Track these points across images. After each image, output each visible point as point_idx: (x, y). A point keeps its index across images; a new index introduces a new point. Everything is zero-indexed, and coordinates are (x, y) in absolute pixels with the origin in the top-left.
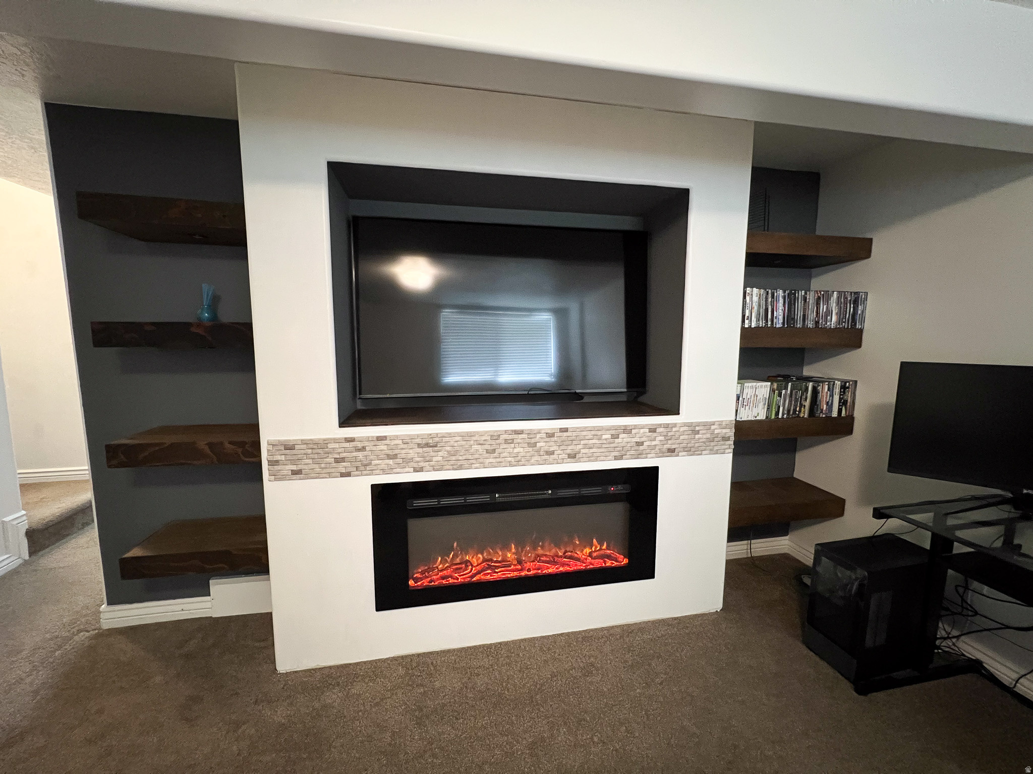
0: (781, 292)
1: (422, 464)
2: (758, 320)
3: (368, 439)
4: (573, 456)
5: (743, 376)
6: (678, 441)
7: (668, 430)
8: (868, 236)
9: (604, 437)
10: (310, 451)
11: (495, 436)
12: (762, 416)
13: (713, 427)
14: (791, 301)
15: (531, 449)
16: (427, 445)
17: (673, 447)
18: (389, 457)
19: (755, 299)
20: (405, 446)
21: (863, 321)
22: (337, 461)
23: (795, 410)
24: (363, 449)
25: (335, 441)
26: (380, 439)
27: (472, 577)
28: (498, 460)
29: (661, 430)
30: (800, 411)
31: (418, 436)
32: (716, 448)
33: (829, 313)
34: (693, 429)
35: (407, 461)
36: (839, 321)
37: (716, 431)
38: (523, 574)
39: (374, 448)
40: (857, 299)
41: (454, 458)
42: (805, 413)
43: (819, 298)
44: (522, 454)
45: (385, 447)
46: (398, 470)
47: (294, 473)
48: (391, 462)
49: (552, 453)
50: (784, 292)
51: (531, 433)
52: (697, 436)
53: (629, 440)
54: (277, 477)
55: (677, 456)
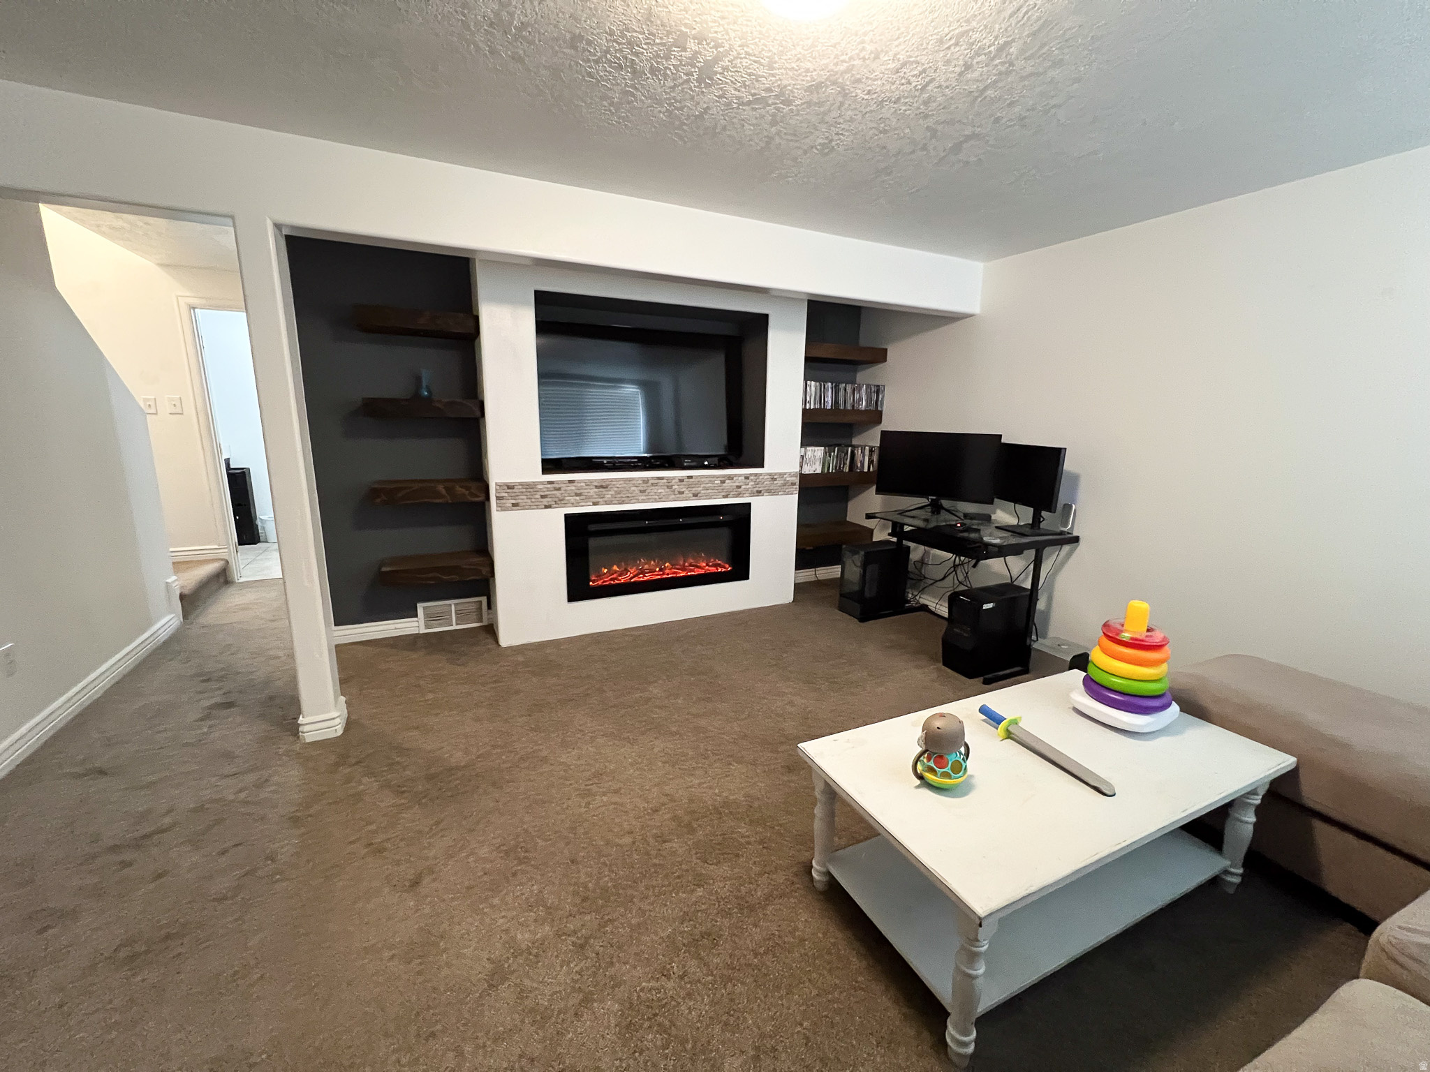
0: (829, 384)
1: (598, 500)
2: (815, 404)
3: (562, 482)
4: (695, 495)
5: (805, 442)
6: (763, 486)
7: (756, 477)
8: (884, 347)
9: (716, 482)
10: (524, 490)
11: (646, 481)
12: (819, 471)
13: (785, 476)
14: (836, 391)
15: (668, 490)
16: (602, 487)
17: (760, 489)
18: (577, 495)
19: (813, 389)
20: (587, 487)
21: (882, 406)
22: (542, 497)
23: (840, 466)
24: (559, 489)
25: (542, 483)
26: (571, 482)
27: (632, 578)
28: (648, 497)
29: (752, 478)
30: (843, 467)
31: (596, 480)
32: (787, 490)
33: (860, 399)
34: (773, 477)
35: (588, 498)
36: (867, 406)
37: (788, 479)
38: (664, 576)
39: (567, 488)
40: (879, 390)
41: (619, 496)
42: (847, 469)
43: (854, 389)
44: (664, 494)
45: (573, 488)
46: (583, 504)
47: (514, 505)
48: (578, 498)
49: (683, 493)
50: (832, 384)
51: (669, 479)
52: (775, 482)
53: (731, 484)
54: (502, 508)
55: (763, 496)
